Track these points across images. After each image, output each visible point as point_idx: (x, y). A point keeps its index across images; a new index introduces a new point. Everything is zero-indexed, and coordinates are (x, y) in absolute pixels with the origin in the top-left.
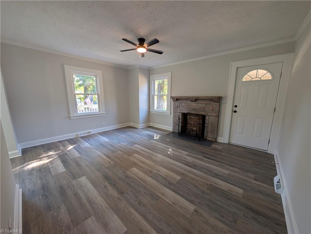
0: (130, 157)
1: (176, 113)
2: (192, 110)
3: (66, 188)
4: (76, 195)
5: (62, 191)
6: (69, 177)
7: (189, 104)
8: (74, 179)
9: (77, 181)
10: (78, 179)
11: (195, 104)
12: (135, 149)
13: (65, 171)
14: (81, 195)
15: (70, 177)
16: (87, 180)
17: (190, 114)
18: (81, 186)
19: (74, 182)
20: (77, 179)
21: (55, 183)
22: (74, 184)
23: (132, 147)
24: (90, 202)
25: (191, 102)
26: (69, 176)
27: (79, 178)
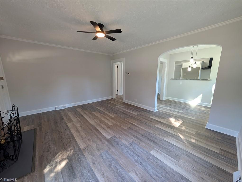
0: (115, 123)
12: (110, 131)
23: (113, 134)
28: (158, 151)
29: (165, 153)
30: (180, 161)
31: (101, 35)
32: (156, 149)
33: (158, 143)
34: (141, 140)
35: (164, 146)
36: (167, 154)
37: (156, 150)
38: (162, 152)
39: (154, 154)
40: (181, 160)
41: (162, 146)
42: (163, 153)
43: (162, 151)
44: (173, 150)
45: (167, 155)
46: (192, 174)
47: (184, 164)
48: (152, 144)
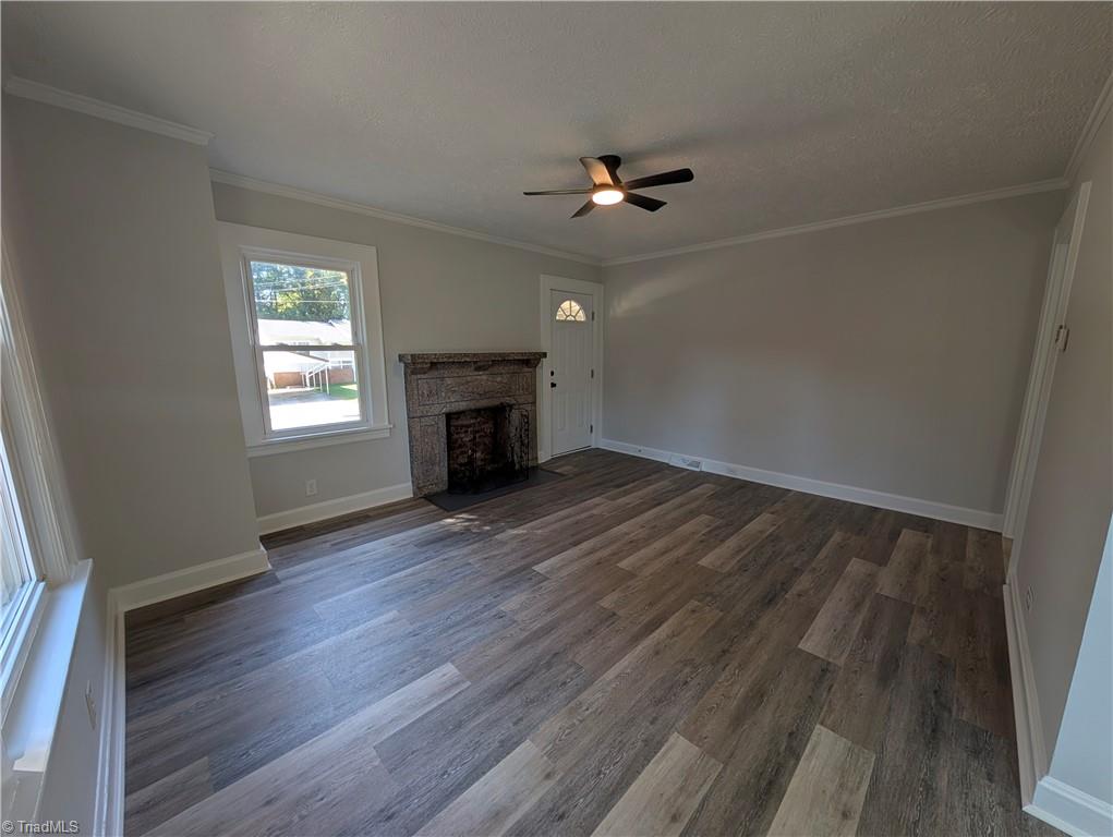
1: (423, 420)
2: (478, 397)
3: (875, 666)
4: (868, 633)
5: (888, 670)
6: (835, 686)
7: (469, 378)
8: (831, 668)
9: (829, 655)
10: (821, 656)
11: (484, 377)
12: (575, 567)
13: (822, 724)
14: (858, 627)
15: (832, 686)
16: (811, 635)
17: (459, 414)
18: (836, 638)
19: (841, 662)
20: (823, 660)
21: (890, 709)
22: (845, 655)
23: (560, 576)
24: (858, 606)
25: (476, 373)
26: (833, 690)
27: (817, 658)
28: (448, 689)
29: (431, 712)
30: (374, 753)
31: (609, 198)
32: (465, 686)
33: (501, 703)
34: (520, 645)
35: (473, 724)
36: (426, 716)
37: (457, 684)
38: (440, 702)
39: (440, 675)
40: (376, 763)
41: (476, 714)
42: (435, 705)
43: (443, 704)
44: (437, 751)
45: (419, 714)
46: (305, 772)
47: (353, 765)
48: (494, 679)
